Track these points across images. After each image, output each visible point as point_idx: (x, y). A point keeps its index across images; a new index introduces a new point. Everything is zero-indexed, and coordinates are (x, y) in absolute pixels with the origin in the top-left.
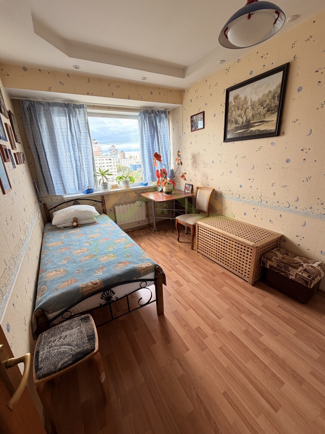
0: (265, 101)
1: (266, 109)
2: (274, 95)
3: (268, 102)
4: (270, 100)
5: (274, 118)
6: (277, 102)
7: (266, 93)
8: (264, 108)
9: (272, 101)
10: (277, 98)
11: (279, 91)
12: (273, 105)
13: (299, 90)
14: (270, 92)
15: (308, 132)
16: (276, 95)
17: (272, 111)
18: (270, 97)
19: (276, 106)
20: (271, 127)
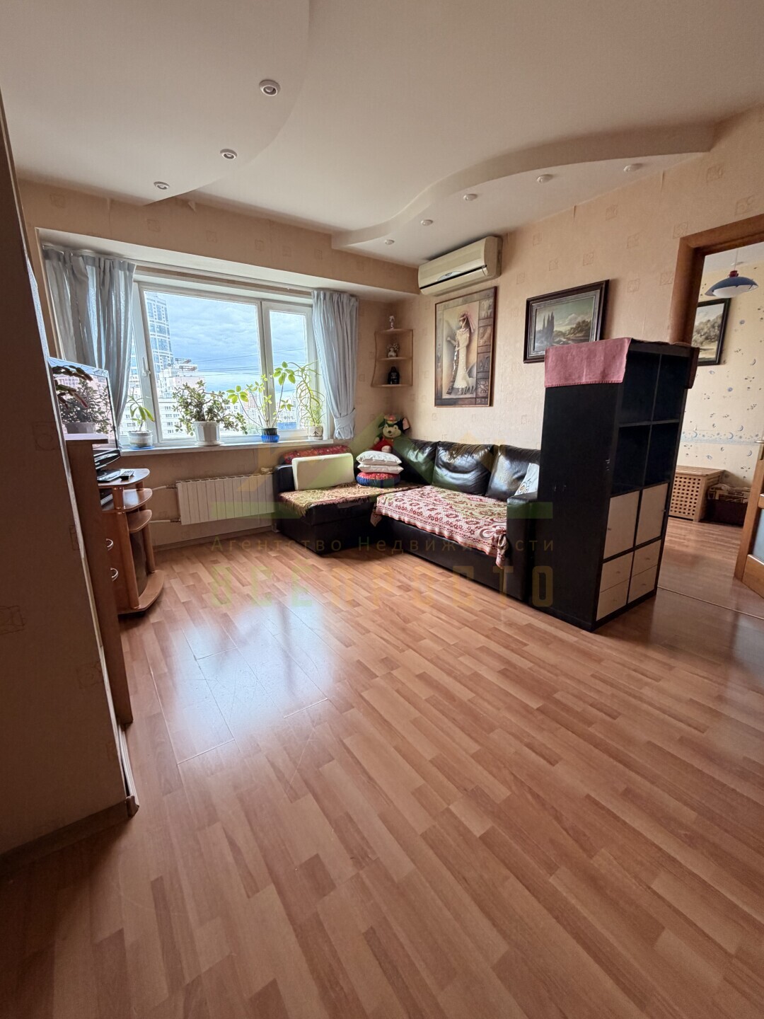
0: (702, 329)
1: (704, 337)
2: (714, 324)
3: (706, 330)
4: (709, 329)
5: (714, 346)
6: (717, 331)
7: (704, 321)
8: (701, 336)
9: (711, 329)
10: (716, 328)
11: (719, 321)
12: (712, 334)
13: (742, 322)
14: (709, 321)
15: (752, 362)
16: (716, 325)
17: (711, 339)
18: (709, 325)
19: (715, 335)
20: (712, 356)
